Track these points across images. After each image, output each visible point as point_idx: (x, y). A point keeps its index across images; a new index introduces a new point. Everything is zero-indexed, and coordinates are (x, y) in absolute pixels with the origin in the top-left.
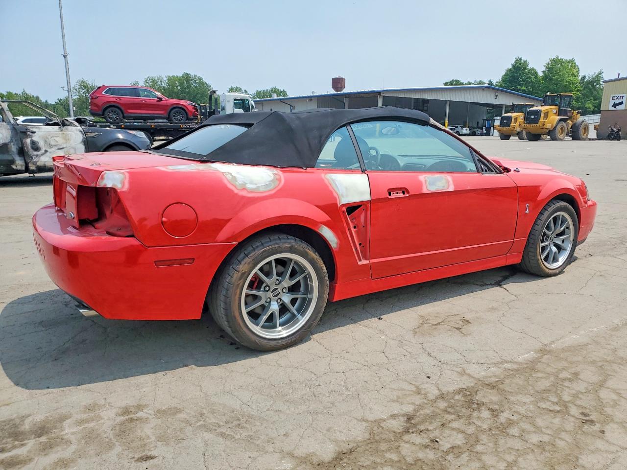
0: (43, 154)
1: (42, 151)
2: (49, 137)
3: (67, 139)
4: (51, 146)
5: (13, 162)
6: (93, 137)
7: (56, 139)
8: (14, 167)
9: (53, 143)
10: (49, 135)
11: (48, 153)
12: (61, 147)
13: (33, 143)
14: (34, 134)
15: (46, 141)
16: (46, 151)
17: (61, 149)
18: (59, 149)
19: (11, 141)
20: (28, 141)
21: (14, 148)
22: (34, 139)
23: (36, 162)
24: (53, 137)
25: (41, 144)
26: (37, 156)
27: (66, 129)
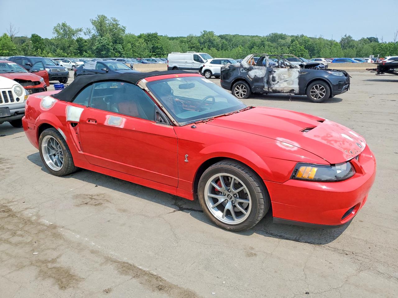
0: (276, 84)
1: (276, 82)
2: (281, 74)
3: (290, 76)
4: (281, 79)
5: (264, 87)
6: (304, 75)
7: (284, 75)
8: (264, 89)
9: (282, 78)
10: (282, 74)
11: (279, 83)
12: (286, 80)
13: (273, 77)
14: (275, 73)
15: (279, 77)
16: (278, 82)
17: (286, 81)
18: (285, 81)
19: (265, 76)
20: (271, 76)
21: (265, 80)
22: (274, 75)
23: (272, 88)
24: (283, 74)
25: (277, 78)
26: (273, 84)
27: (291, 70)
